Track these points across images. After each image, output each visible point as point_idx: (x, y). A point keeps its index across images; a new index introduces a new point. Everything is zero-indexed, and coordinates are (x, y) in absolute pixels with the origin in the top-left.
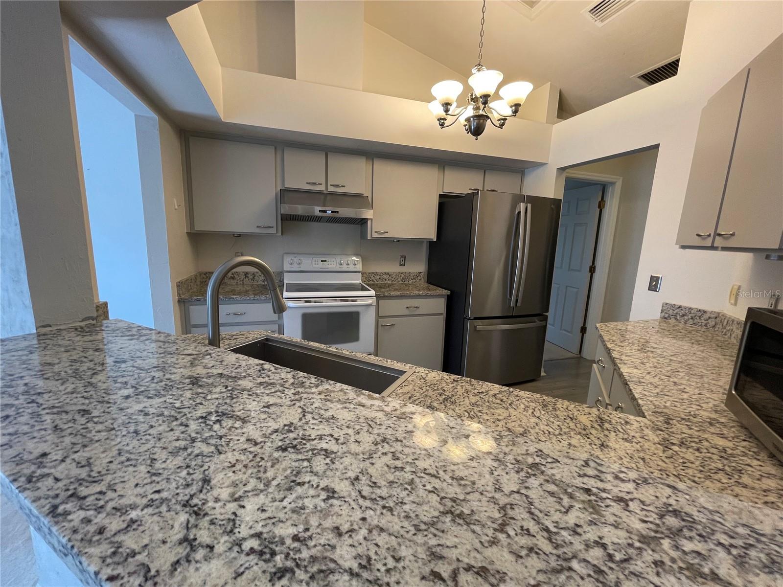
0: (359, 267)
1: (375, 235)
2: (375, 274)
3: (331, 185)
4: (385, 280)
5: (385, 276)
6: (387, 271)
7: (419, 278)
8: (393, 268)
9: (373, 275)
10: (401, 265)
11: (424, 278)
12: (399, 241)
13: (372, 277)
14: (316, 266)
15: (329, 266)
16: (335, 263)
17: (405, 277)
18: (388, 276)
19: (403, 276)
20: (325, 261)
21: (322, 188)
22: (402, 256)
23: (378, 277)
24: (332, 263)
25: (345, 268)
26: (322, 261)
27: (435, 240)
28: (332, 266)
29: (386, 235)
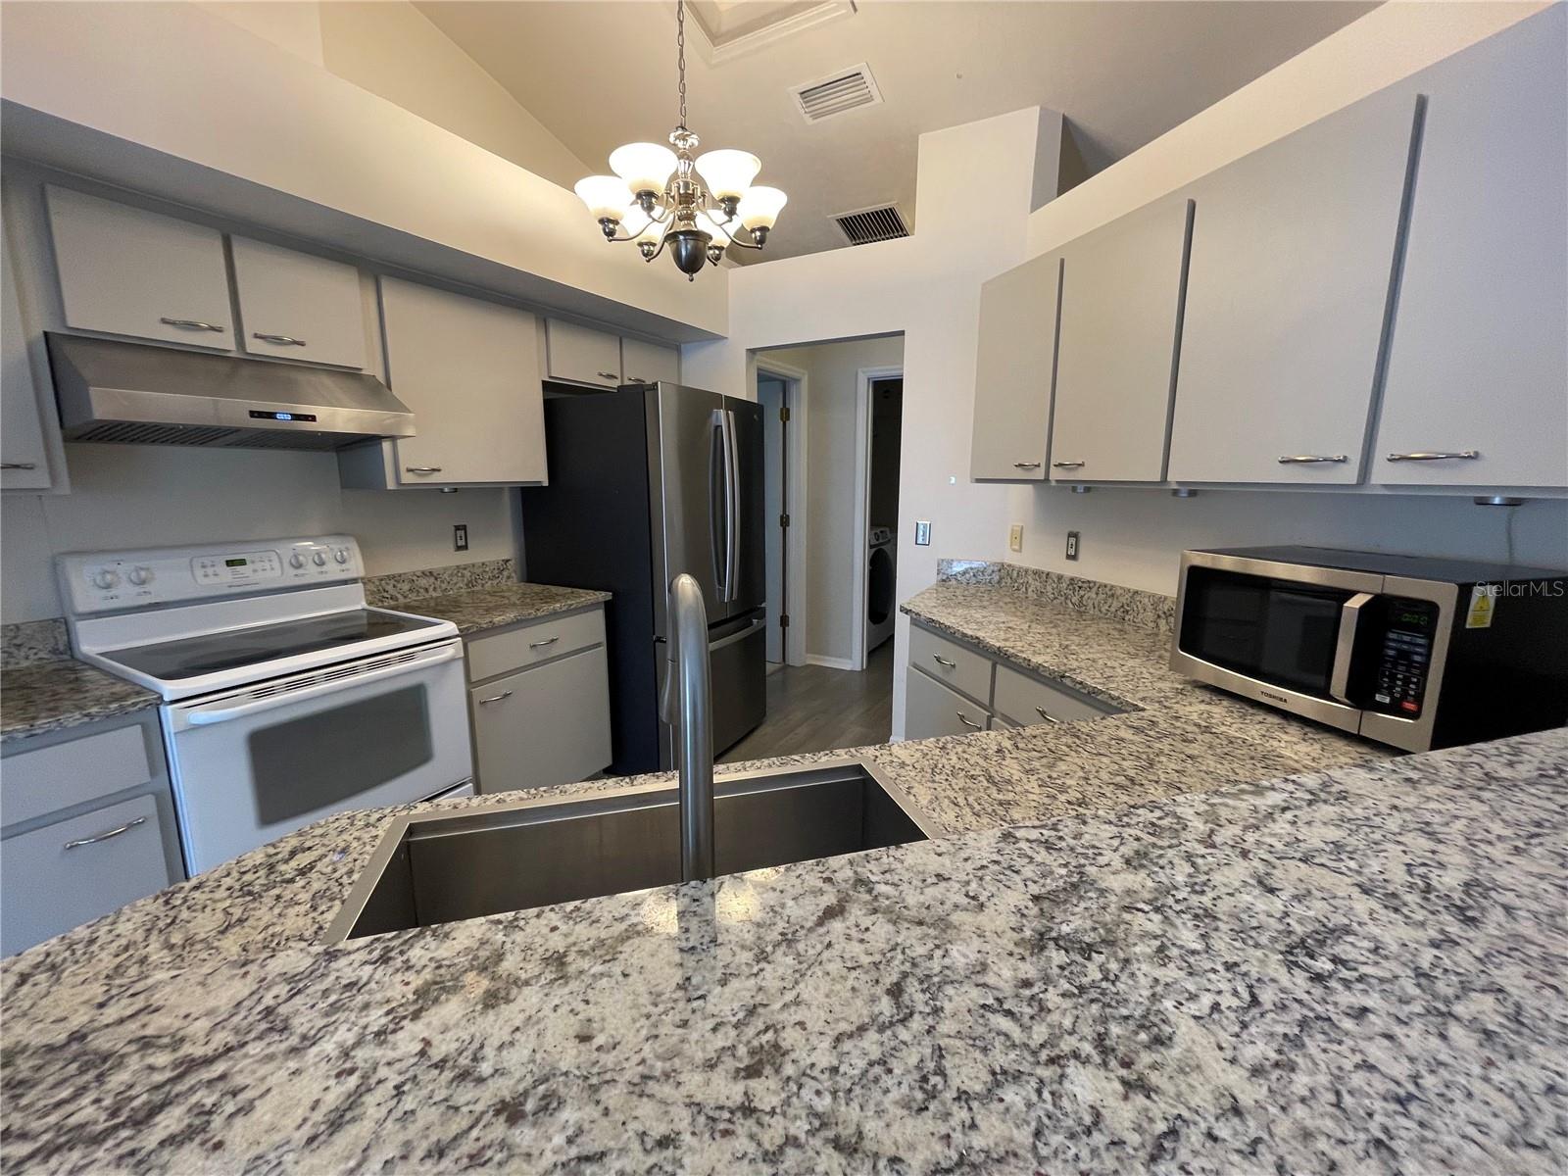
0: (356, 566)
1: (408, 478)
2: (396, 578)
3: (256, 336)
4: (427, 590)
5: (423, 582)
6: (426, 567)
7: (505, 573)
8: (442, 558)
9: (392, 582)
10: (459, 548)
11: (515, 572)
12: (456, 490)
13: (389, 588)
14: (212, 580)
15: (260, 575)
16: (276, 564)
17: (474, 577)
18: (432, 580)
19: (467, 573)
20: (242, 562)
21: (226, 342)
22: (457, 528)
23: (406, 587)
24: (267, 565)
25: (312, 574)
26: (230, 563)
27: (546, 484)
28: (269, 574)
29: (435, 478)
